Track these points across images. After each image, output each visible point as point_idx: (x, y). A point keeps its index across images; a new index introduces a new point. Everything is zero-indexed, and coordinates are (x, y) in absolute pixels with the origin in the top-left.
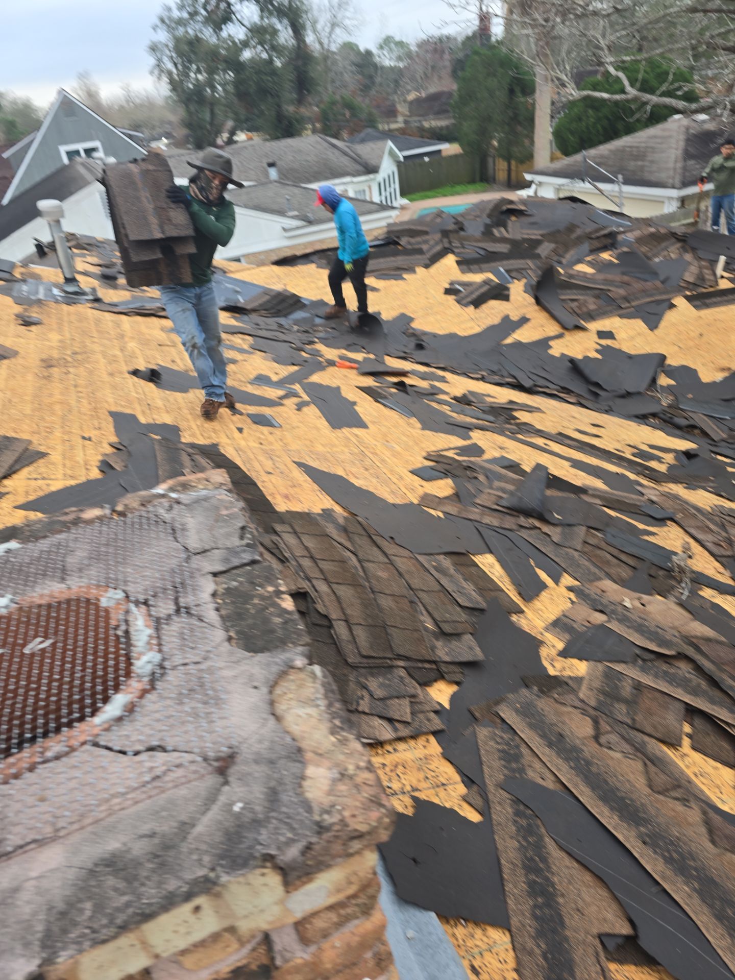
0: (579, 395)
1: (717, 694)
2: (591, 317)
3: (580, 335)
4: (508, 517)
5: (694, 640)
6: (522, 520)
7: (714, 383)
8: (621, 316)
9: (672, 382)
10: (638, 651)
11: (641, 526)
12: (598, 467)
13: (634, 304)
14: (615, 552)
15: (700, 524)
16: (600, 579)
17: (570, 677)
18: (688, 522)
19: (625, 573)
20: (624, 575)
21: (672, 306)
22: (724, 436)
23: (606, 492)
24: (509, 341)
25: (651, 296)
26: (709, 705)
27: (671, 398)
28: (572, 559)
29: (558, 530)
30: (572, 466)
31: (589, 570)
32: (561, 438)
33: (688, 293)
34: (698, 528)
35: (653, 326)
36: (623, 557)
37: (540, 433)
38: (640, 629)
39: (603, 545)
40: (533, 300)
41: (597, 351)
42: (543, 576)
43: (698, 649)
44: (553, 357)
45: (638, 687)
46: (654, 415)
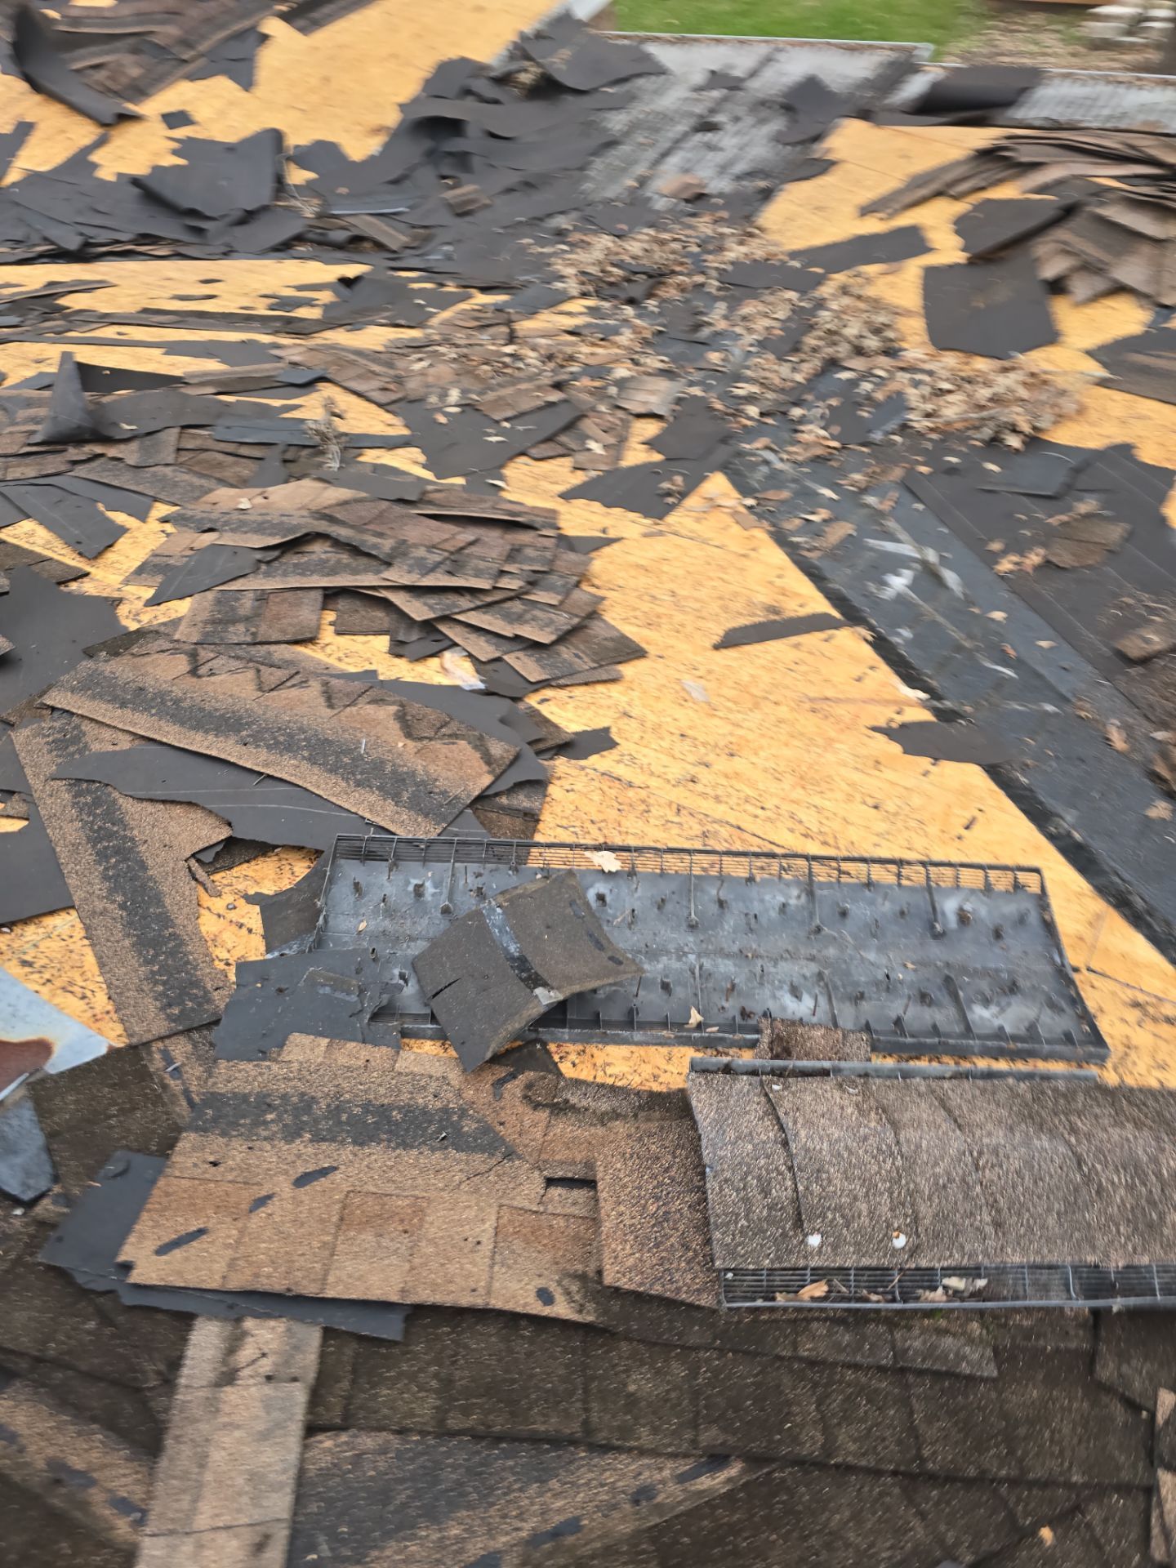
0: (175, 242)
1: (364, 561)
2: (140, 91)
3: (132, 131)
4: (50, 458)
5: (327, 511)
6: (73, 453)
7: (372, 157)
8: (192, 77)
9: (311, 175)
10: (259, 556)
11: (277, 403)
12: (211, 342)
13: (203, 47)
14: (231, 448)
15: (360, 371)
16: (211, 490)
17: (164, 624)
18: (346, 375)
19: (245, 469)
20: (246, 473)
21: (264, 38)
22: (404, 239)
23: (225, 373)
24: (13, 176)
25: (222, 27)
26: (352, 578)
27: (316, 201)
28: (163, 479)
29: (134, 445)
30: (166, 354)
31: (191, 485)
32: (149, 316)
33: (283, 8)
34: (359, 377)
35: (246, 82)
36: (244, 451)
37: (107, 319)
38: (260, 528)
39: (210, 444)
40: (23, 86)
41: (175, 152)
42: (120, 518)
43: (332, 519)
44: (103, 183)
45: (263, 597)
46: (299, 239)
